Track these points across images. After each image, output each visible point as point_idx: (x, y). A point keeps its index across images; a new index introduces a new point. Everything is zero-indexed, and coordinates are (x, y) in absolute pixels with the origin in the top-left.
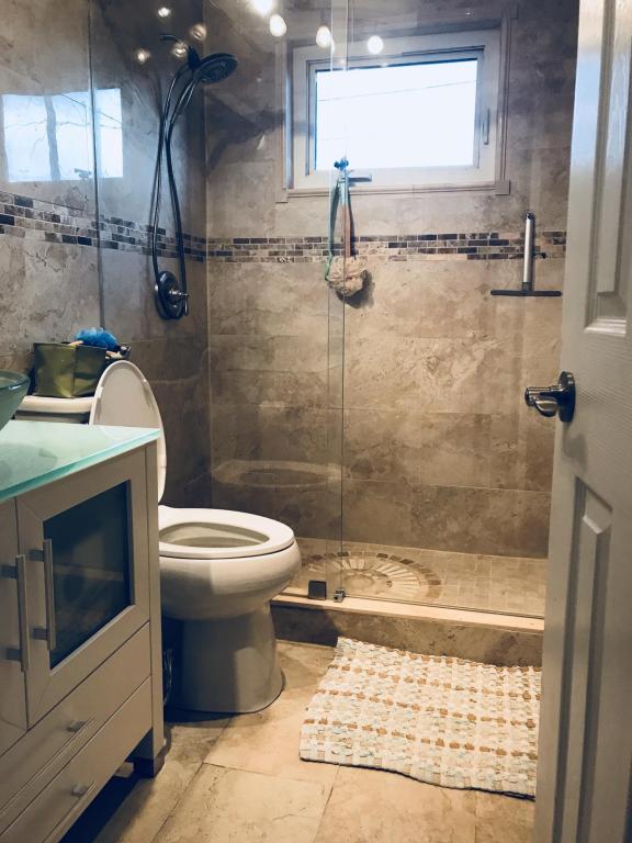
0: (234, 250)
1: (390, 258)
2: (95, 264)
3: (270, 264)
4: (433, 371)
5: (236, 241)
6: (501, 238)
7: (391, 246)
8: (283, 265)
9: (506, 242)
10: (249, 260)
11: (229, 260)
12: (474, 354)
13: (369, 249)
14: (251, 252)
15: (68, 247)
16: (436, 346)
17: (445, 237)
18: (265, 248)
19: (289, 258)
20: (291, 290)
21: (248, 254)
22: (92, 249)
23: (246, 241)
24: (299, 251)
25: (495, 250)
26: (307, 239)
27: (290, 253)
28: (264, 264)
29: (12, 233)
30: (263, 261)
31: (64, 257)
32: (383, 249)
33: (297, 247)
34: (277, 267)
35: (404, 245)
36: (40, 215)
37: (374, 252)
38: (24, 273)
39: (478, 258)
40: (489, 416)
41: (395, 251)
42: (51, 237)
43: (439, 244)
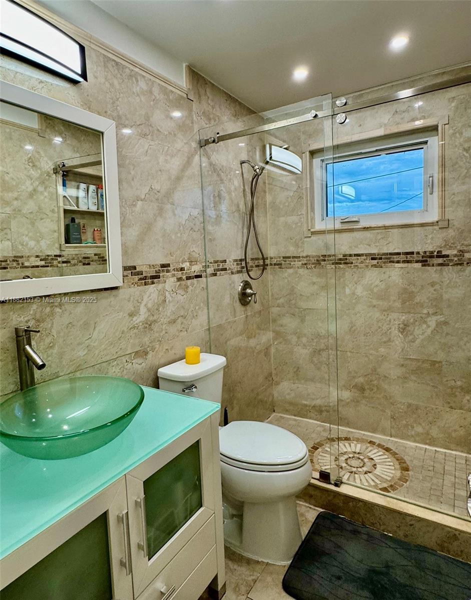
0: (283, 262)
1: (372, 266)
2: (205, 287)
3: (302, 270)
4: (402, 333)
5: (284, 258)
6: (443, 253)
7: (373, 259)
8: (310, 270)
9: (448, 256)
10: (291, 268)
11: (280, 268)
12: (429, 323)
13: (359, 261)
14: (292, 263)
15: (189, 282)
16: (404, 318)
17: (407, 253)
18: (300, 261)
19: (313, 266)
20: (314, 283)
21: (291, 265)
22: (204, 279)
23: (289, 257)
24: (318, 262)
25: (440, 261)
26: (322, 256)
27: (313, 264)
28: (299, 270)
29: (159, 283)
30: (298, 268)
31: (187, 287)
32: (367, 261)
33: (317, 261)
34: (306, 271)
35: (381, 259)
36: (174, 270)
37: (362, 262)
38: (165, 301)
39: (429, 265)
40: (440, 362)
41: (375, 262)
42: (179, 279)
43: (402, 257)
